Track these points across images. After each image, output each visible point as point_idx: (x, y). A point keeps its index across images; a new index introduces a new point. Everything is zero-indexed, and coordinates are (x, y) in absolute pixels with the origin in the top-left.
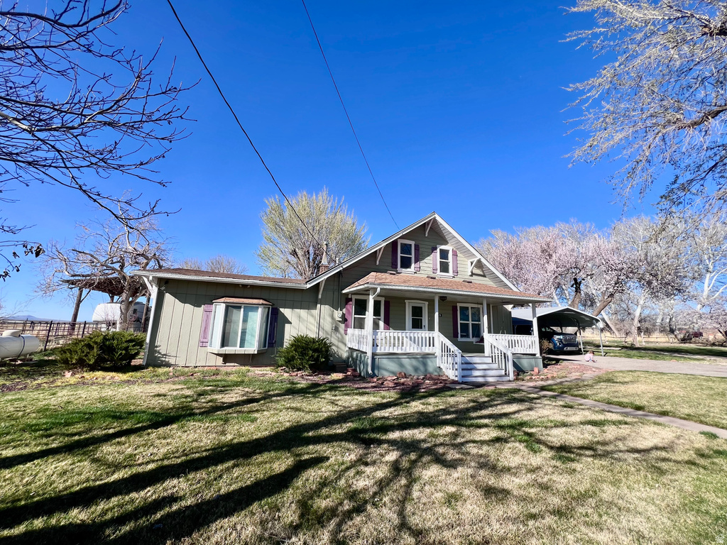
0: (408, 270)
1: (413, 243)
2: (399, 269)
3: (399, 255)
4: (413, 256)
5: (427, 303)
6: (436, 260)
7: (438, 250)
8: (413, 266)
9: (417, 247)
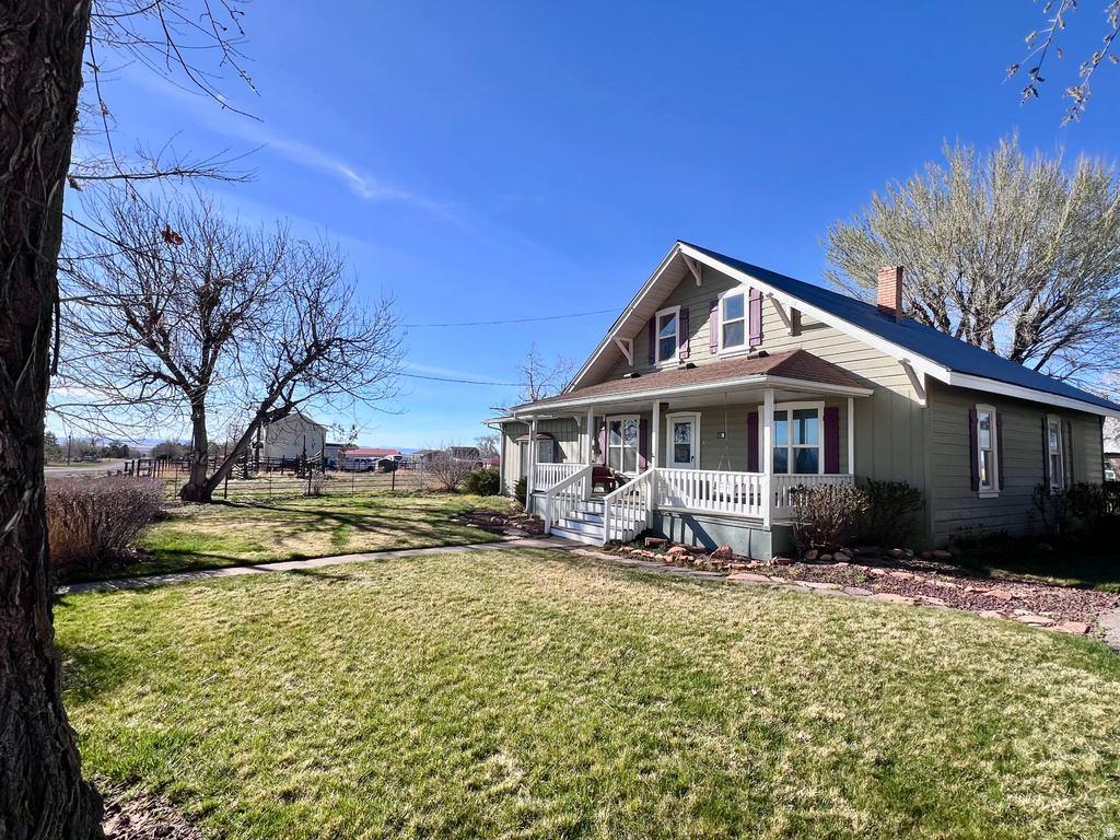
0: (670, 360)
1: (676, 309)
2: (658, 364)
3: (658, 338)
4: (677, 335)
5: (699, 415)
6: (717, 325)
7: (721, 303)
8: (677, 350)
9: (685, 315)
